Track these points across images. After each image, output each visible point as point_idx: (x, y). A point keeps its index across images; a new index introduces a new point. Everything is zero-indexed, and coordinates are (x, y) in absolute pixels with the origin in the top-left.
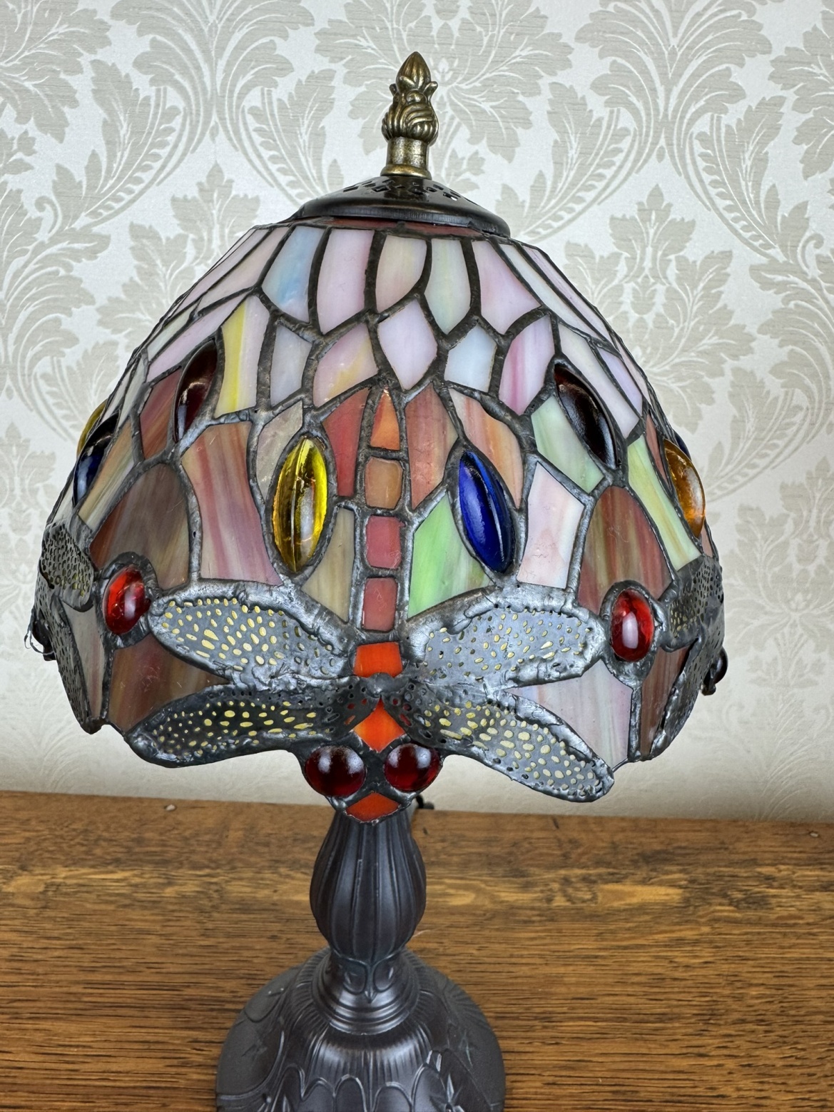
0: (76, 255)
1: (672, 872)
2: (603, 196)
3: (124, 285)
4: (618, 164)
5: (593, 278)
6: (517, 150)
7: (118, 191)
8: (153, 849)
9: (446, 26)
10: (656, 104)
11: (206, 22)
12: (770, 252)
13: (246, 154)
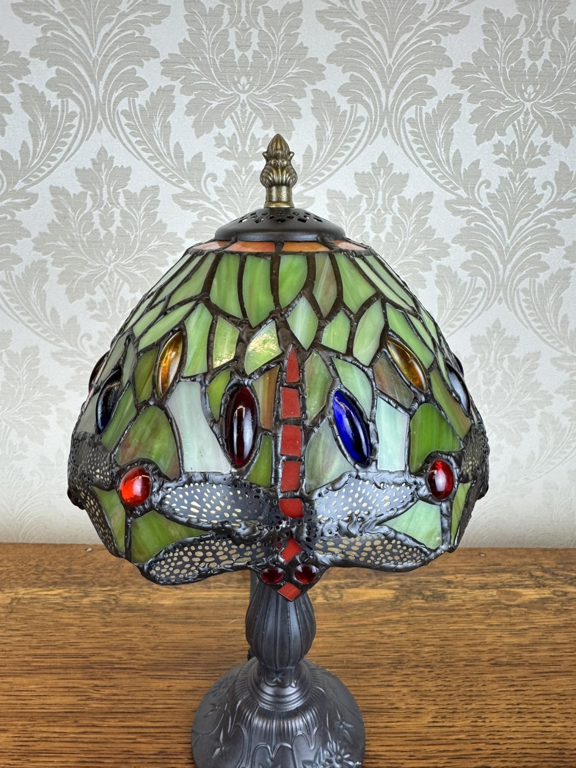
0: (18, 207)
1: (391, 581)
2: (349, 160)
3: (49, 225)
4: (358, 140)
5: (346, 212)
6: (293, 132)
7: (42, 165)
8: (77, 575)
9: (244, 56)
10: (380, 101)
11: (90, 57)
12: (458, 192)
13: (121, 140)
